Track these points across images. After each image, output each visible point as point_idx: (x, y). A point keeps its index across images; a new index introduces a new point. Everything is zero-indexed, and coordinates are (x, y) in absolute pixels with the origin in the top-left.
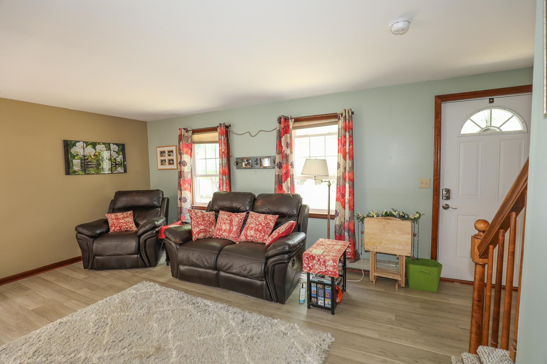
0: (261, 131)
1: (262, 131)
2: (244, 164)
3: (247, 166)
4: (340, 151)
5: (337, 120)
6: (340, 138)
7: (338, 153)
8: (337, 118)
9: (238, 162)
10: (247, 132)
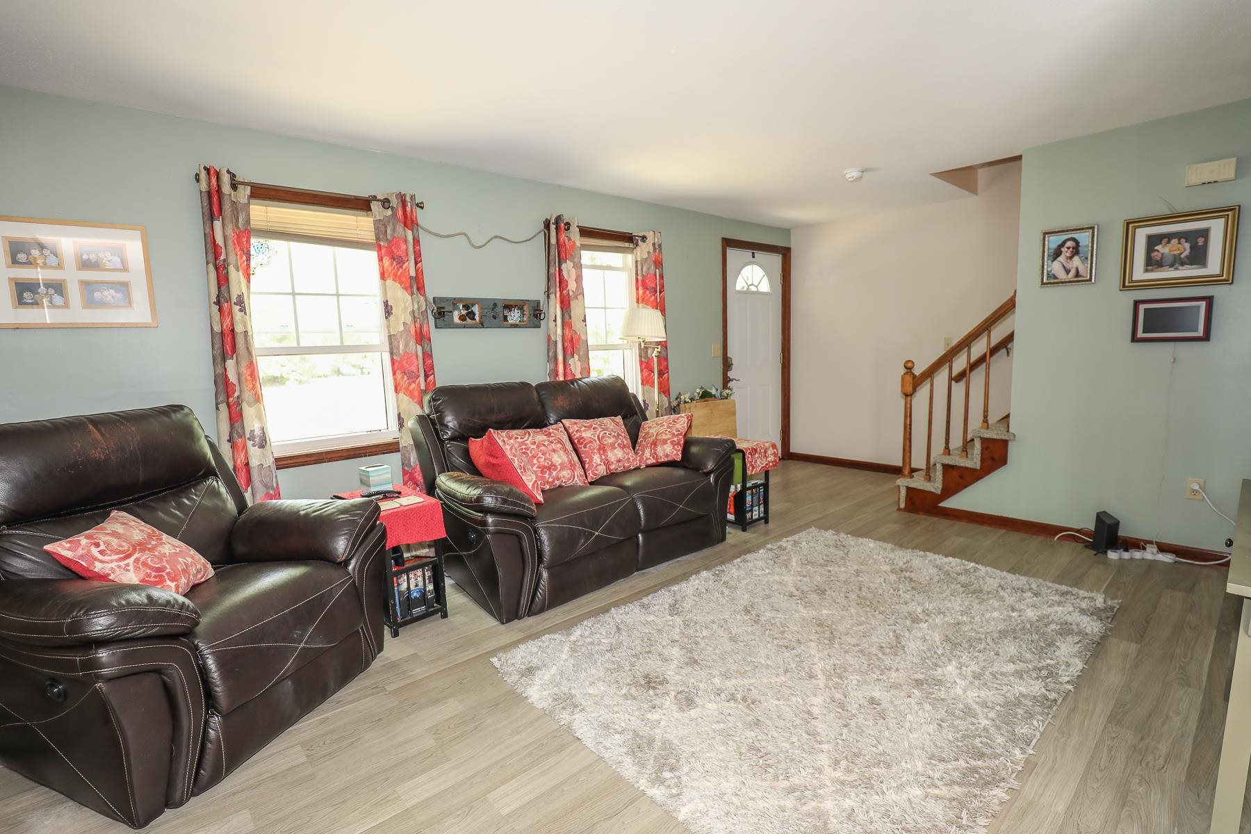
0: (496, 237)
1: (500, 238)
2: (456, 315)
3: (466, 320)
4: (640, 300)
5: (631, 245)
6: (640, 278)
7: (638, 302)
8: (633, 243)
9: (443, 308)
10: (459, 232)
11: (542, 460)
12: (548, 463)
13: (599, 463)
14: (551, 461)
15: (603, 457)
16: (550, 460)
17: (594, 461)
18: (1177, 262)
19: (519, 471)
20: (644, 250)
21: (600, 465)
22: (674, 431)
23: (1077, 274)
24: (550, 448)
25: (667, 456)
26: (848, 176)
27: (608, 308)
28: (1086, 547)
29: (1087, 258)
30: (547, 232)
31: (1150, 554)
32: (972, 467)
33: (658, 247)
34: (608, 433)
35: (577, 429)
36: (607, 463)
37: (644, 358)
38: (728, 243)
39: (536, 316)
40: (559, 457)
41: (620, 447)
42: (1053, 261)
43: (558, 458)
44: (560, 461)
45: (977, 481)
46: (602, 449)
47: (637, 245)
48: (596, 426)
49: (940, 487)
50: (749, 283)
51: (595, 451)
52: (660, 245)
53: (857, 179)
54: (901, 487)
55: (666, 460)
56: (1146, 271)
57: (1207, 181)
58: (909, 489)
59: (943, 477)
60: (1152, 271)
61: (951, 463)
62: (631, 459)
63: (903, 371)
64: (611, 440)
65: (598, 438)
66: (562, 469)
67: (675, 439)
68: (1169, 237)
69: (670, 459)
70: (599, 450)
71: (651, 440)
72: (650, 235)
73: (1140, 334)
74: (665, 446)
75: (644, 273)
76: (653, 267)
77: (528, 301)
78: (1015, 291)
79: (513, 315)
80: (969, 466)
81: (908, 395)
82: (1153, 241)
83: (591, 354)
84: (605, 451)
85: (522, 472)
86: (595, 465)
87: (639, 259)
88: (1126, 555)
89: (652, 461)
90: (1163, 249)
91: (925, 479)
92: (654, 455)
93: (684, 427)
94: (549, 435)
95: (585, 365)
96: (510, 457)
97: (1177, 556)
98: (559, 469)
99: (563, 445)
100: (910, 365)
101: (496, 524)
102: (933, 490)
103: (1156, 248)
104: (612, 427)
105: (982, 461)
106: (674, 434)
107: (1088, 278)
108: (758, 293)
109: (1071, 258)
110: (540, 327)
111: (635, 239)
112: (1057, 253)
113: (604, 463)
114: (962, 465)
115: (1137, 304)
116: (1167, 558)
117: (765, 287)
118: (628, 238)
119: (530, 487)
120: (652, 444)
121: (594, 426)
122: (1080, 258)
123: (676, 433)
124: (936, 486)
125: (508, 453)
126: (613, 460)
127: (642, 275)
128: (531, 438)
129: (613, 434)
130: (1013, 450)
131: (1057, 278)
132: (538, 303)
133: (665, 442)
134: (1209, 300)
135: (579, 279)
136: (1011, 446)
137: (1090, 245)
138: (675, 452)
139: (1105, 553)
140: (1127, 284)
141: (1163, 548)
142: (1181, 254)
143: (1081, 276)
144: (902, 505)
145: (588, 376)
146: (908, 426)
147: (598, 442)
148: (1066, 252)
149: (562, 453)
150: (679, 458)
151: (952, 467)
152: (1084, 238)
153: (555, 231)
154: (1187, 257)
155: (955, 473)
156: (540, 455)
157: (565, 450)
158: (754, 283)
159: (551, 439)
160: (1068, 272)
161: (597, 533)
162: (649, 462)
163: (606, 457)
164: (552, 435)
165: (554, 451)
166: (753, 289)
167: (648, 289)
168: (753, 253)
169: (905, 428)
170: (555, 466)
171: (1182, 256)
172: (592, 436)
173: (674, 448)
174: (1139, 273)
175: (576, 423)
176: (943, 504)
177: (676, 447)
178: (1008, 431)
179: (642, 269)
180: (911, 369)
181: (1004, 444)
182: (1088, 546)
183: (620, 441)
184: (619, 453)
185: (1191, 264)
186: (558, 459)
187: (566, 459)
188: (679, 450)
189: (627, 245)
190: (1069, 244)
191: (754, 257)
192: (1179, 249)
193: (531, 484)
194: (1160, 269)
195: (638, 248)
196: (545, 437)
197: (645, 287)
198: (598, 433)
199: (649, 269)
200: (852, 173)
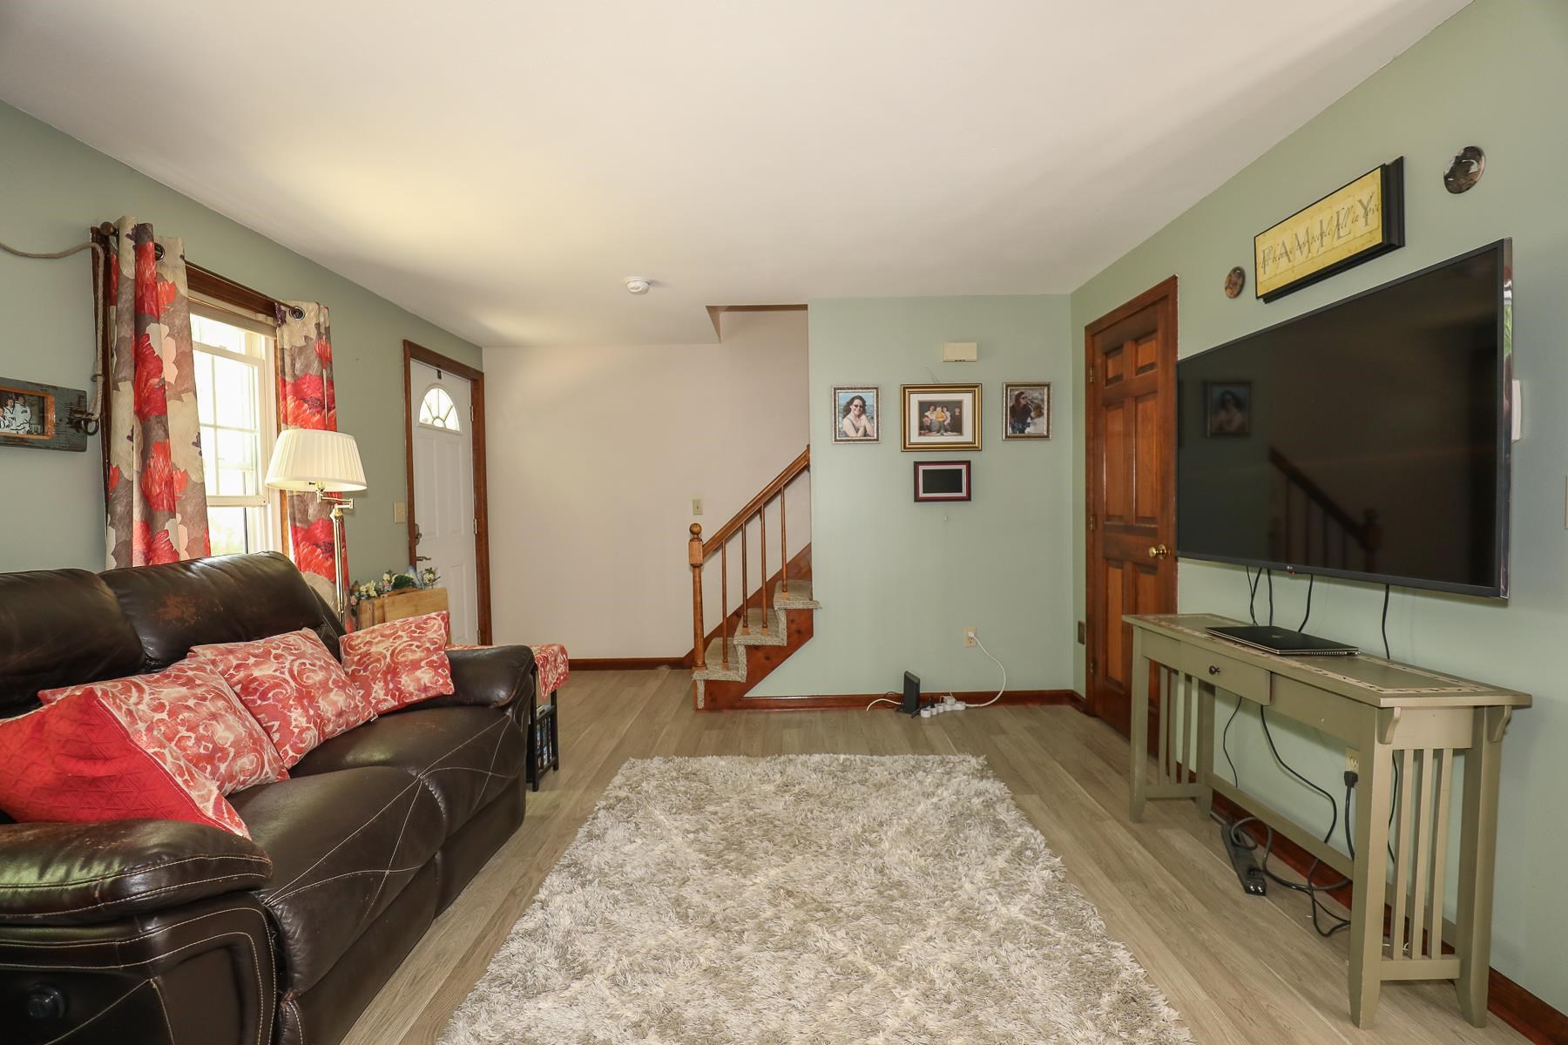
11: (191, 743)
12: (206, 748)
13: (305, 725)
14: (213, 742)
15: (311, 712)
16: (211, 739)
17: (294, 723)
18: (942, 429)
19: (179, 780)
20: (295, 333)
21: (308, 728)
22: (428, 645)
23: (865, 434)
24: (204, 711)
25: (426, 689)
26: (631, 285)
27: (219, 427)
28: (898, 710)
29: (873, 418)
30: (100, 250)
31: (952, 706)
32: (779, 644)
33: (324, 332)
34: (307, 662)
35: (235, 663)
36: (319, 721)
37: (300, 522)
38: (413, 351)
39: (76, 425)
40: (229, 728)
41: (339, 687)
42: (843, 418)
43: (225, 733)
44: (232, 738)
45: (785, 660)
46: (306, 696)
47: (284, 321)
48: (279, 652)
49: (745, 673)
50: (435, 415)
51: (291, 702)
52: (327, 329)
53: (640, 293)
54: (698, 683)
55: (423, 696)
56: (920, 434)
57: (959, 359)
58: (708, 683)
59: (747, 661)
60: (924, 435)
61: (756, 644)
62: (361, 705)
63: (688, 536)
64: (319, 676)
65: (292, 676)
66: (238, 755)
67: (435, 658)
68: (935, 404)
69: (431, 693)
70: (299, 699)
71: (383, 665)
72: (310, 309)
73: (922, 495)
74: (418, 673)
75: (297, 373)
76: (316, 364)
77: (55, 388)
78: (808, 446)
79: (8, 415)
80: (776, 643)
81: (696, 567)
82: (924, 407)
83: (212, 512)
84: (312, 700)
85: (186, 782)
86: (296, 730)
87: (287, 347)
88: (934, 711)
89: (391, 703)
90: (933, 416)
91: (723, 668)
92: (397, 692)
93: (441, 635)
94: (189, 682)
95: (199, 534)
96: (150, 751)
97: (967, 703)
98: (232, 755)
99: (227, 700)
100: (695, 529)
101: (174, 939)
102: (739, 679)
103: (926, 414)
104: (310, 651)
105: (789, 637)
106: (428, 649)
107: (875, 438)
108: (444, 430)
109: (859, 416)
110: (84, 450)
111: (280, 310)
112: (847, 411)
113: (315, 724)
114: (770, 643)
115: (917, 464)
116: (960, 706)
117: (453, 423)
118: (269, 307)
119: (210, 813)
120: (385, 674)
121: (274, 652)
122: (867, 417)
123: (432, 648)
124: (739, 674)
125: (143, 741)
126: (329, 715)
127: (294, 375)
128: (147, 698)
129: (318, 663)
130: (818, 618)
131: (848, 436)
132: (81, 396)
133: (415, 665)
134: (968, 463)
135: (185, 360)
136: (816, 614)
137: (875, 405)
138: (441, 681)
139: (919, 713)
140: (907, 446)
141: (960, 697)
142: (944, 421)
143: (868, 435)
144: (701, 705)
145: (208, 555)
146: (699, 605)
147: (293, 683)
148: (854, 411)
149: (230, 718)
150: (450, 689)
151: (756, 648)
152: (870, 398)
153: (133, 252)
154: (949, 424)
155: (760, 655)
156: (183, 732)
157: (235, 712)
158: (441, 416)
159: (199, 691)
160: (857, 430)
161: (387, 872)
162: (384, 707)
163: (316, 712)
164: (198, 682)
165: (214, 716)
166: (438, 423)
167: (305, 401)
168: (439, 372)
169: (695, 608)
170: (222, 750)
171: (946, 423)
172: (277, 674)
173: (437, 674)
174: (915, 437)
175: (231, 652)
176: (751, 694)
177: (440, 671)
178: (811, 599)
179: (293, 365)
180: (698, 534)
181: (808, 614)
182: (898, 709)
183: (334, 676)
184: (338, 699)
185: (952, 431)
186: (227, 734)
187: (242, 730)
188: (446, 677)
189: (261, 317)
190: (857, 402)
191: (440, 377)
192: (942, 417)
193: (210, 805)
194: (930, 434)
195: (284, 327)
196: (184, 690)
197: (300, 397)
198: (287, 665)
199: (307, 366)
200: (636, 283)
